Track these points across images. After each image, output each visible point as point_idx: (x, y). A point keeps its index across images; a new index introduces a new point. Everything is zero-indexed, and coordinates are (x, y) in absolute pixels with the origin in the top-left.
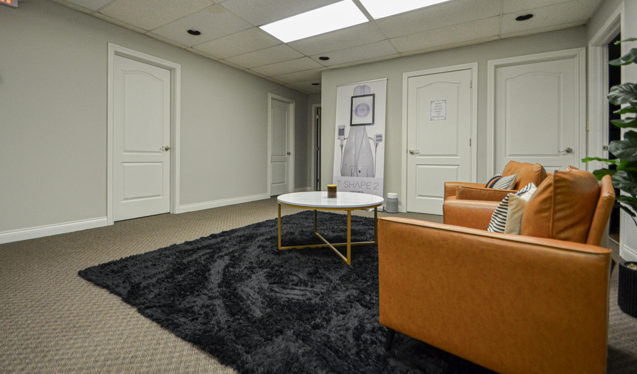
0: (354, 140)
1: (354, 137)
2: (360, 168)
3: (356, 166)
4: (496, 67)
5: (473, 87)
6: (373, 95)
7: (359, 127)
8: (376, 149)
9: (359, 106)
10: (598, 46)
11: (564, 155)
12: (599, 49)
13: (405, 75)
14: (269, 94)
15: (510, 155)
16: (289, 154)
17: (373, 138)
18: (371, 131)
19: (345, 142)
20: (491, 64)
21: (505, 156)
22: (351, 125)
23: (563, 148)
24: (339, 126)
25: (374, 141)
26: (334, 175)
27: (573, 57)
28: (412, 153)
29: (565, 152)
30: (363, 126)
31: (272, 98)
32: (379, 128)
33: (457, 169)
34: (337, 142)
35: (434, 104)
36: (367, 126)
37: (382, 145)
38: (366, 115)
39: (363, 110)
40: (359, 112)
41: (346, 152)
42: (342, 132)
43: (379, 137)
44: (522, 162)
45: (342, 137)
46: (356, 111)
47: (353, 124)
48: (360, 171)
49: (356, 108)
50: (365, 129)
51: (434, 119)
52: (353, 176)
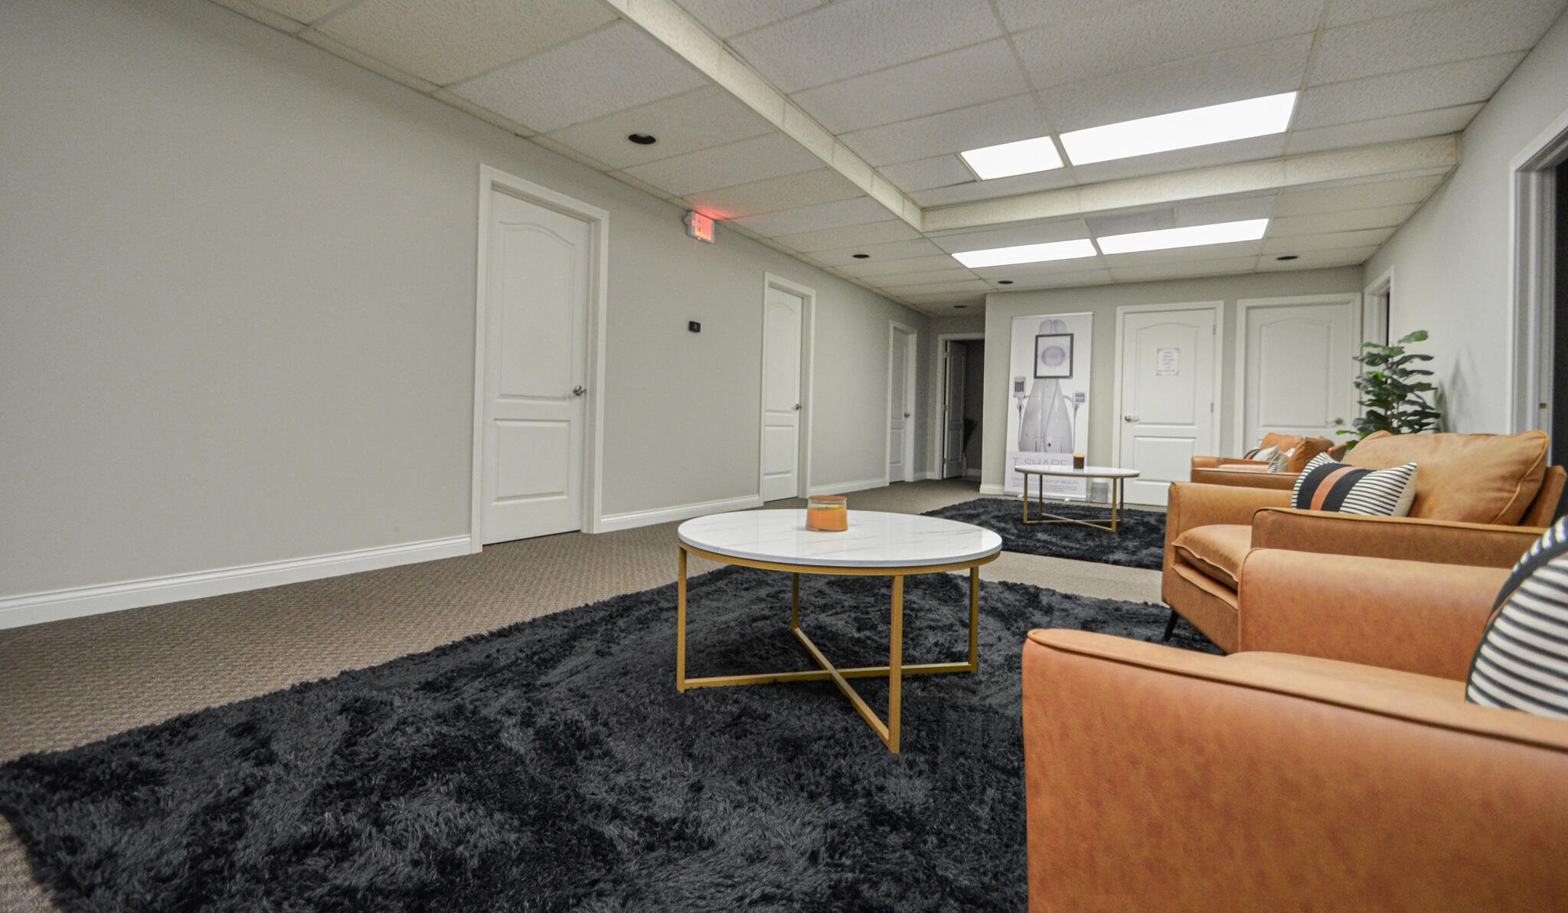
0: (1039, 398)
1: (1040, 395)
2: (1049, 440)
3: (1044, 437)
4: (1249, 308)
5: (1217, 330)
6: (1072, 335)
7: (1048, 380)
8: (1075, 415)
9: (1048, 349)
10: (1374, 295)
11: (1332, 426)
12: (1376, 299)
13: (1120, 310)
14: (891, 321)
15: (1265, 426)
16: (907, 416)
17: (1071, 397)
18: (1068, 388)
19: (1025, 402)
20: (1242, 304)
21: (1258, 427)
22: (1036, 377)
23: (1332, 418)
24: (1016, 378)
25: (1072, 401)
26: (1008, 450)
27: (1348, 303)
28: (1128, 420)
29: (1334, 424)
30: (1054, 380)
31: (895, 329)
32: (1080, 382)
33: (1193, 443)
34: (1013, 402)
35: (1161, 354)
36: (1060, 380)
37: (1084, 408)
38: (1060, 363)
39: (1054, 356)
40: (1047, 359)
41: (1027, 417)
42: (1020, 386)
43: (1080, 397)
44: (1283, 434)
45: (1021, 394)
46: (1043, 357)
47: (1038, 375)
48: (1050, 445)
49: (1044, 352)
50: (1057, 383)
51: (1163, 373)
52: (1039, 451)
